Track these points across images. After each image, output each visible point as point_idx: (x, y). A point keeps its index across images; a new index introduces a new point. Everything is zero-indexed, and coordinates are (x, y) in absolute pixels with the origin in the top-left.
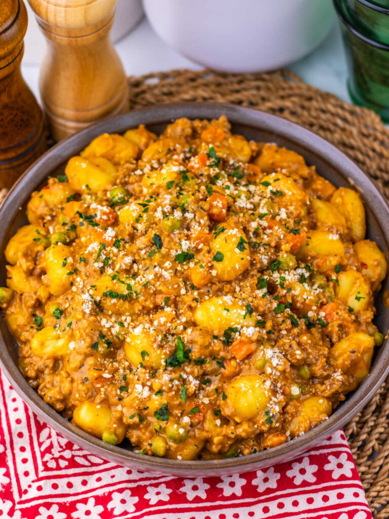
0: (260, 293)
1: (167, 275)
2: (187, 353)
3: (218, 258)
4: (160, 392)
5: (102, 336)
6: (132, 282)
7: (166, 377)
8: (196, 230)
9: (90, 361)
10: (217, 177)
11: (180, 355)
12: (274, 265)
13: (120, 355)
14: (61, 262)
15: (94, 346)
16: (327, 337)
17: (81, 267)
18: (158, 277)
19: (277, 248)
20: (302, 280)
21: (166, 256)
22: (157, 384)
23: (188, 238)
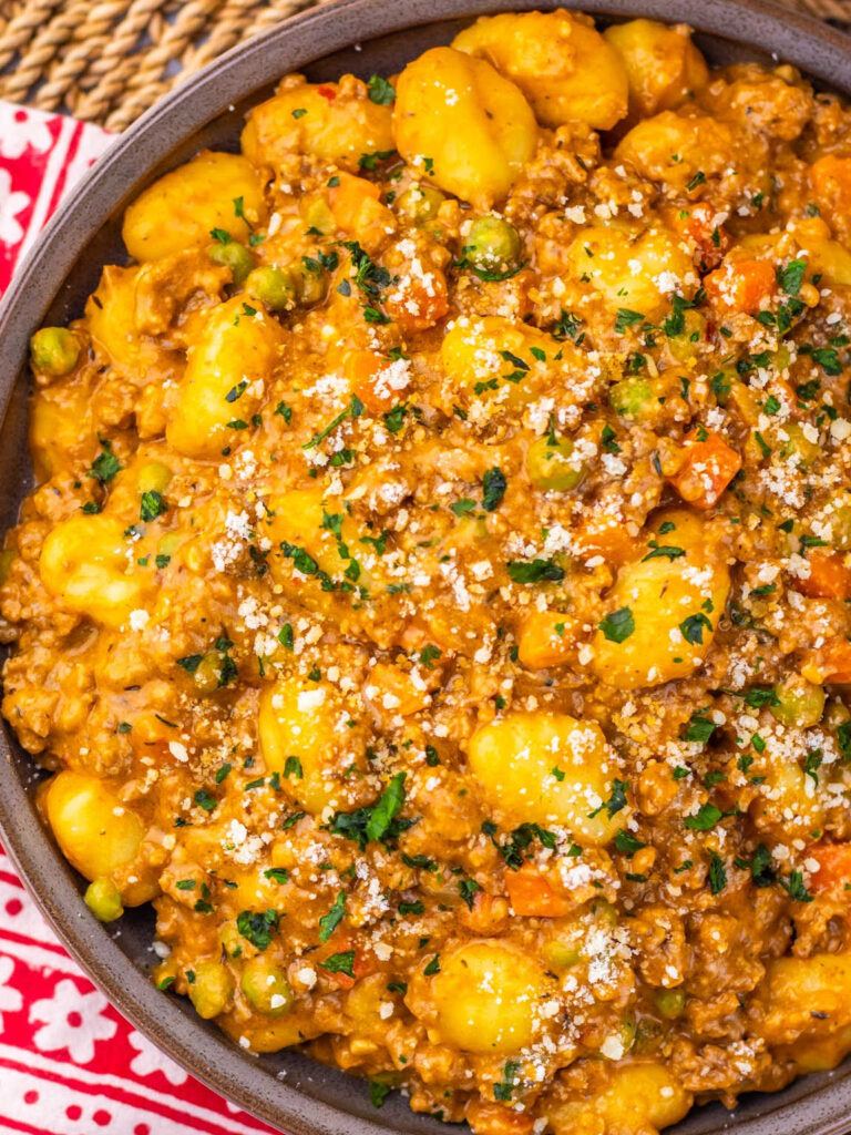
0: (677, 754)
1: (464, 598)
2: (398, 826)
3: (617, 627)
4: (281, 873)
5: (225, 640)
6: (368, 561)
7: (312, 853)
8: (606, 515)
9: (161, 690)
10: (763, 359)
11: (378, 824)
12: (761, 694)
13: (244, 707)
14: (230, 382)
15: (189, 662)
16: (787, 927)
17: (272, 423)
18: (439, 587)
19: (794, 660)
20: (808, 763)
21: (489, 544)
22: (286, 850)
23: (576, 522)
